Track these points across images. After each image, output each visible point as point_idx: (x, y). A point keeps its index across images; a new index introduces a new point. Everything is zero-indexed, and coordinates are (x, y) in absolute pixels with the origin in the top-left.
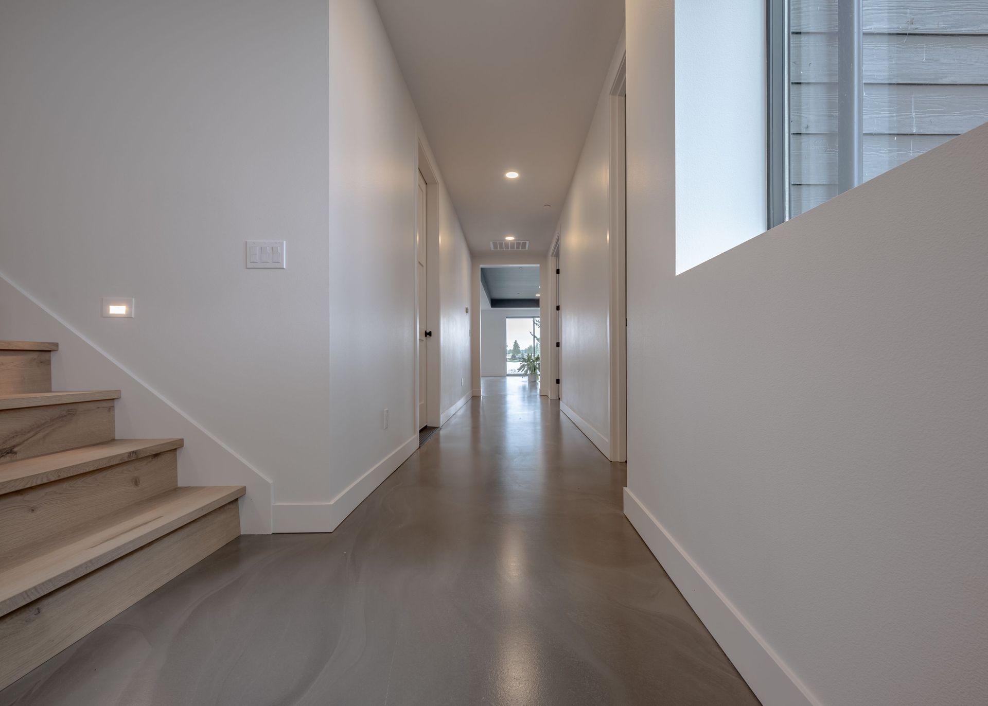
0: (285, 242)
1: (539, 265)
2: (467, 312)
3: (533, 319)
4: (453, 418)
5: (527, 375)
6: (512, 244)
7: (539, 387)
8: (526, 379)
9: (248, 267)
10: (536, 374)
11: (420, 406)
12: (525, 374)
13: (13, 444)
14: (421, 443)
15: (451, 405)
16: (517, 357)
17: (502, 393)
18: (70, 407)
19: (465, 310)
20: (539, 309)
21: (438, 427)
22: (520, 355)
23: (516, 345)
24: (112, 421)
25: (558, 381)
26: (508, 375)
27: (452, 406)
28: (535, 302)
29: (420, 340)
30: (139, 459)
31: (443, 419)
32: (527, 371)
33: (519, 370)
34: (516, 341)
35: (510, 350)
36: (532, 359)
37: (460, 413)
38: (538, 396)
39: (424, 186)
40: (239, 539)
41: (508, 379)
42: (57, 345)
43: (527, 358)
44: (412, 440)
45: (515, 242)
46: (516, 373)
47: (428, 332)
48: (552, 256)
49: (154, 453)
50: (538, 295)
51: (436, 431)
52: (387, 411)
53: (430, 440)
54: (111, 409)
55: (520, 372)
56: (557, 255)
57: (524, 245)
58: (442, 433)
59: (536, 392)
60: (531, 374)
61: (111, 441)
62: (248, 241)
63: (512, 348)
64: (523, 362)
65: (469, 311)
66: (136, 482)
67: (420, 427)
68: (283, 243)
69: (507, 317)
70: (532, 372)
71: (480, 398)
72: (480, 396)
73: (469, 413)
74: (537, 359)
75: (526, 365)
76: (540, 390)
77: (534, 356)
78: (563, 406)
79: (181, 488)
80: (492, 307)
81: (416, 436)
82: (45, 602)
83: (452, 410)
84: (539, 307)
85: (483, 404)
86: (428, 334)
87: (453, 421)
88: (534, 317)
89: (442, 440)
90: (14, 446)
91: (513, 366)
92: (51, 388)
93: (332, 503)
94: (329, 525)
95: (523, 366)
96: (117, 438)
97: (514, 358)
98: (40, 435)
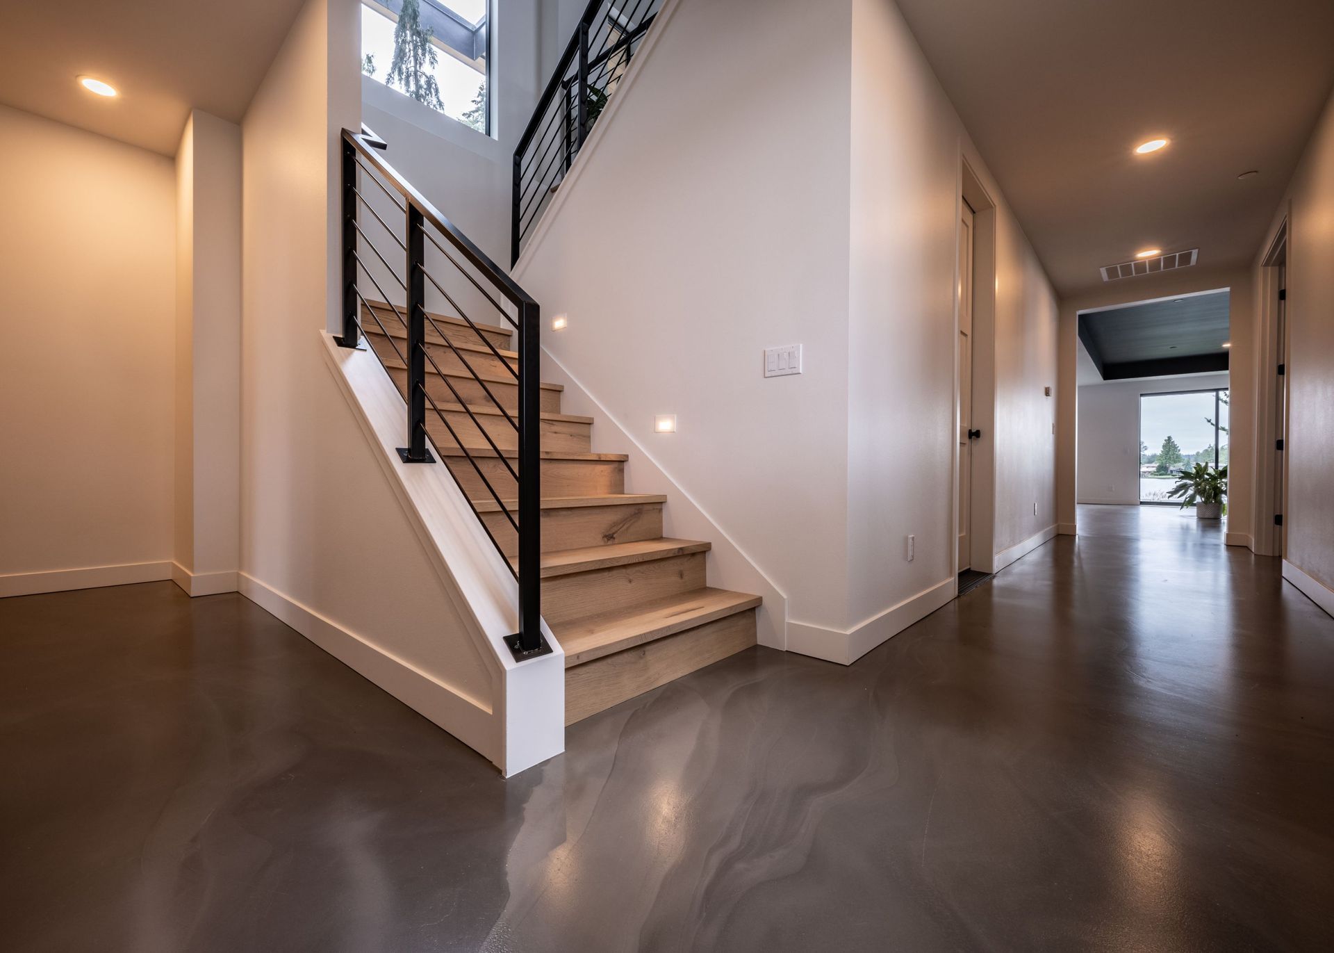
0: (801, 345)
1: (1227, 289)
2: (1047, 393)
3: (1214, 394)
4: (1015, 564)
5: (1195, 505)
6: (1155, 264)
7: (1224, 529)
8: (1192, 512)
9: (766, 376)
10: (1221, 503)
11: (960, 538)
12: (1190, 503)
13: (614, 531)
14: (960, 591)
15: (1014, 542)
16: (1171, 468)
17: (1124, 534)
18: (640, 507)
19: (1043, 391)
20: (1227, 372)
21: (987, 574)
22: (1180, 466)
23: (1169, 445)
24: (661, 521)
25: (1279, 520)
26: (1142, 503)
27: (1014, 545)
28: (1218, 361)
29: (961, 443)
30: (684, 556)
31: (998, 563)
32: (1193, 497)
33: (1173, 493)
34: (1169, 438)
35: (1154, 456)
36: (1208, 474)
37: (1034, 557)
38: (1223, 547)
39: (969, 218)
40: (756, 647)
41: (1143, 509)
42: (627, 456)
43: (1194, 471)
44: (948, 584)
45: (1162, 257)
46: (1166, 500)
47: (974, 431)
48: (1267, 264)
49: (693, 552)
50: (1227, 345)
51: (987, 579)
52: (913, 538)
53: (975, 589)
54: (660, 510)
55: (1174, 499)
56: (1280, 260)
57: (1186, 258)
58: (996, 582)
59: (1219, 539)
60: (1205, 502)
61: (660, 538)
62: (766, 350)
63: (1159, 451)
64: (1182, 478)
65: (1053, 392)
66: (681, 576)
67: (959, 569)
68: (799, 346)
69: (1142, 395)
70: (1207, 499)
71: (1075, 538)
72: (1075, 536)
73: (1049, 560)
74: (1223, 474)
75: (1191, 485)
76: (1228, 536)
77: (1217, 467)
78: (1288, 569)
79: (709, 588)
80: (1104, 379)
81: (953, 578)
82: (648, 648)
83: (1016, 552)
84: (1228, 369)
85: (1079, 549)
86: (974, 435)
87: (1017, 569)
88: (1217, 390)
89: (995, 592)
90: (614, 533)
91: (1153, 487)
92: (623, 490)
93: (849, 632)
94: (845, 656)
95: (1184, 487)
96: (664, 536)
97: (1162, 471)
98: (625, 527)
